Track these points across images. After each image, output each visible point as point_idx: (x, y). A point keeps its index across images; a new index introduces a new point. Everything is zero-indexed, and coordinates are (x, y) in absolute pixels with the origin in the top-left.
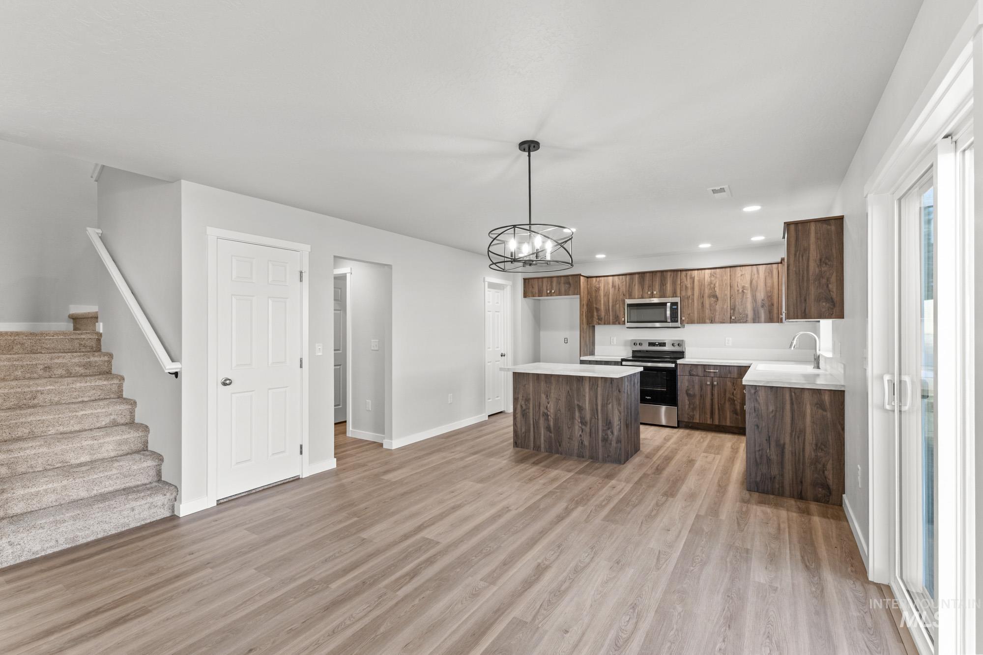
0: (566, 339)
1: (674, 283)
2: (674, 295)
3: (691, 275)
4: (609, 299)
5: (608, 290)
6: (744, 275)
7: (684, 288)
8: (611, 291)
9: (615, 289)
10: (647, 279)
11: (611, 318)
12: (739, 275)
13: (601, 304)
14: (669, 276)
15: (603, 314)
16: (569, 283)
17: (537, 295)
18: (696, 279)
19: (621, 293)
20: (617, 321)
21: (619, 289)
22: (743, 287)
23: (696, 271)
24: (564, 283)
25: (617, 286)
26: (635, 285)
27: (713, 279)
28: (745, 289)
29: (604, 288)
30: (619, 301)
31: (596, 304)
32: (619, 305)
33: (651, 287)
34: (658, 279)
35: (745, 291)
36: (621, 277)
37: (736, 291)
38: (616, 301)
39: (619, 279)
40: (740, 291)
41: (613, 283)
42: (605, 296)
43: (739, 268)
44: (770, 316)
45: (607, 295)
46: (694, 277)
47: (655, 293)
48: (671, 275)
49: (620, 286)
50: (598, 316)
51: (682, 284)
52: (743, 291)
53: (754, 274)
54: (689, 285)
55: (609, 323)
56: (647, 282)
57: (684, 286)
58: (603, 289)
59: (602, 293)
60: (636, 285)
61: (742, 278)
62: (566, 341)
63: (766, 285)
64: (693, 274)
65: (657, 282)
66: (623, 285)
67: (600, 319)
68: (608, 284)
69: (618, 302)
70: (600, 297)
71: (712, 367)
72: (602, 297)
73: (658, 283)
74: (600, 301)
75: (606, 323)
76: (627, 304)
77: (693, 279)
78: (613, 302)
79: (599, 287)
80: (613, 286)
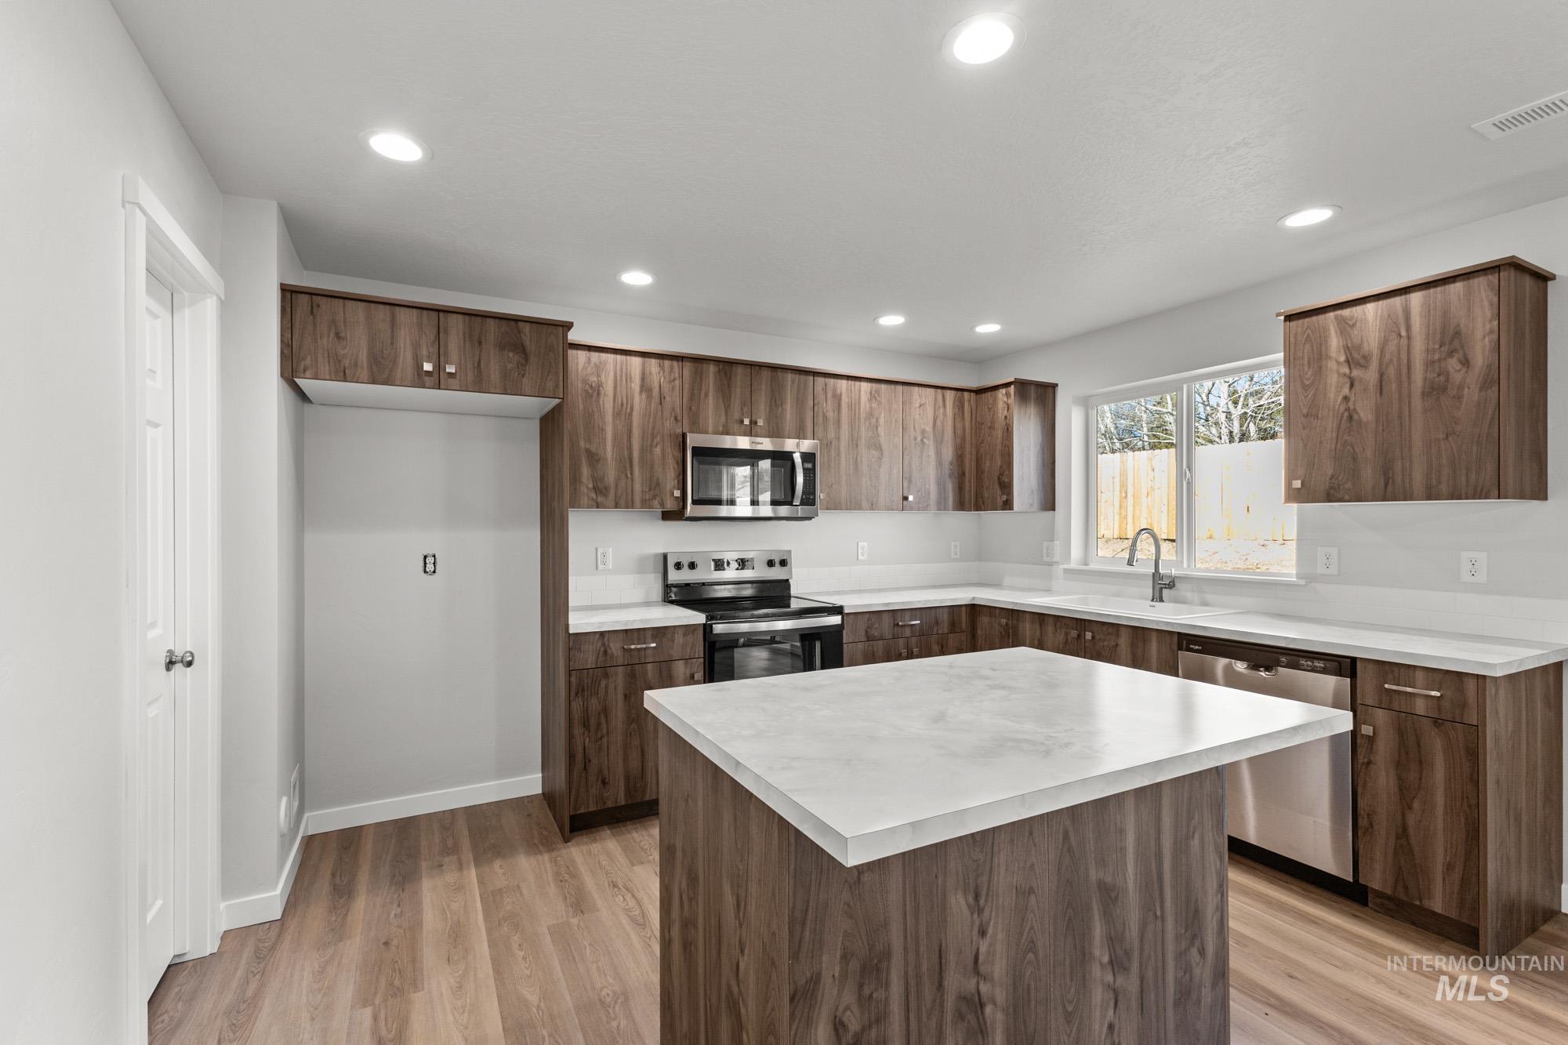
0: (430, 560)
1: (800, 402)
2: (800, 435)
3: (835, 390)
4: (631, 425)
5: (630, 398)
6: (923, 404)
7: (821, 418)
8: (638, 401)
9: (649, 397)
10: (739, 383)
11: (638, 487)
12: (917, 405)
13: (604, 439)
14: (789, 384)
15: (611, 474)
16: (522, 350)
17: (364, 373)
18: (845, 400)
19: (667, 413)
20: (654, 497)
21: (662, 398)
22: (923, 432)
23: (844, 382)
24: (502, 346)
25: (656, 391)
26: (706, 395)
27: (874, 405)
28: (925, 437)
29: (615, 387)
30: (663, 437)
31: (589, 440)
32: (663, 450)
33: (749, 405)
34: (763, 387)
35: (925, 440)
36: (667, 363)
37: (912, 438)
38: (653, 436)
39: (661, 367)
40: (919, 439)
41: (643, 379)
42: (617, 415)
43: (916, 389)
44: (960, 496)
45: (623, 413)
46: (841, 395)
47: (760, 423)
48: (793, 381)
49: (666, 388)
50: (595, 479)
51: (816, 408)
52: (922, 440)
53: (939, 407)
54: (830, 415)
55: (629, 505)
56: (738, 390)
57: (821, 414)
58: (610, 393)
59: (608, 405)
60: (711, 394)
61: (921, 412)
62: (429, 564)
63: (955, 433)
64: (838, 386)
65: (763, 393)
66: (673, 388)
67: (600, 489)
68: (629, 378)
69: (658, 439)
70: (602, 417)
71: (907, 615)
72: (609, 418)
73: (763, 398)
74: (603, 430)
75: (622, 502)
76: (694, 449)
77: (838, 398)
78: (643, 437)
79: (600, 385)
80: (645, 387)
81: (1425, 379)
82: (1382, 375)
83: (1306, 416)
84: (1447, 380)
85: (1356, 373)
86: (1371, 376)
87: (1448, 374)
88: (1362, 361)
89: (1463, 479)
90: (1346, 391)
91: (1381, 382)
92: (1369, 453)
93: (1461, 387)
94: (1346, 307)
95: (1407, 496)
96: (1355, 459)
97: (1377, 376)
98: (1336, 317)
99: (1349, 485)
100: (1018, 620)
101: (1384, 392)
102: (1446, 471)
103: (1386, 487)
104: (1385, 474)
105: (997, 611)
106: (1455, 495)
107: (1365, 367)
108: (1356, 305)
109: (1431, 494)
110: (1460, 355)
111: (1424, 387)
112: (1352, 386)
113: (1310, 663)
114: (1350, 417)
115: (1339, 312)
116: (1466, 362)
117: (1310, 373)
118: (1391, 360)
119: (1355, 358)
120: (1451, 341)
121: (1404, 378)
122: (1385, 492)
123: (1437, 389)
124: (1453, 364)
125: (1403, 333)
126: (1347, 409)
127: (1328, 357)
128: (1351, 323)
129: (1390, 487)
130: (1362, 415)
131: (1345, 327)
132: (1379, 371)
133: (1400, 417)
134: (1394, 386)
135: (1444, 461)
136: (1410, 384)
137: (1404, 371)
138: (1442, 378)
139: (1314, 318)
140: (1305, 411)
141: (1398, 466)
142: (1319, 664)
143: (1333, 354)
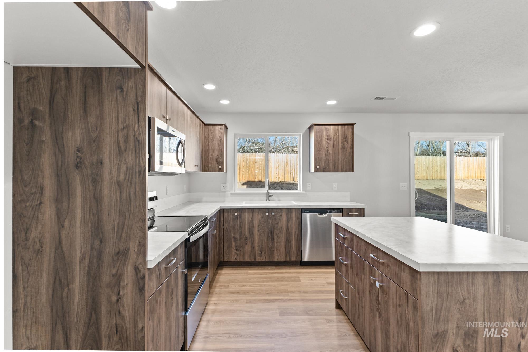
81: (341, 145)
82: (334, 143)
83: (319, 150)
84: (345, 146)
85: (329, 142)
86: (331, 143)
87: (345, 145)
88: (330, 139)
89: (347, 168)
90: (327, 145)
91: (333, 145)
92: (331, 161)
93: (347, 148)
94: (327, 126)
95: (338, 171)
96: (329, 162)
97: (333, 143)
98: (325, 127)
99: (327, 168)
100: (242, 212)
101: (334, 147)
102: (345, 166)
103: (334, 169)
104: (334, 166)
105: (232, 210)
106: (346, 171)
107: (330, 140)
108: (329, 126)
109: (342, 171)
110: (347, 141)
111: (341, 147)
112: (328, 144)
113: (334, 211)
114: (328, 152)
115: (325, 126)
116: (348, 143)
117: (319, 140)
118: (335, 140)
119: (329, 138)
120: (345, 139)
121: (338, 145)
122: (334, 170)
123: (343, 148)
124: (346, 143)
125: (338, 135)
126: (327, 150)
127: (323, 137)
128: (328, 130)
129: (335, 169)
130: (330, 152)
131: (327, 130)
132: (333, 142)
133: (337, 153)
134: (336, 146)
135: (344, 164)
136: (339, 146)
137: (338, 143)
138: (344, 146)
139: (320, 127)
140: (318, 149)
141: (337, 164)
142: (336, 211)
143: (324, 136)
